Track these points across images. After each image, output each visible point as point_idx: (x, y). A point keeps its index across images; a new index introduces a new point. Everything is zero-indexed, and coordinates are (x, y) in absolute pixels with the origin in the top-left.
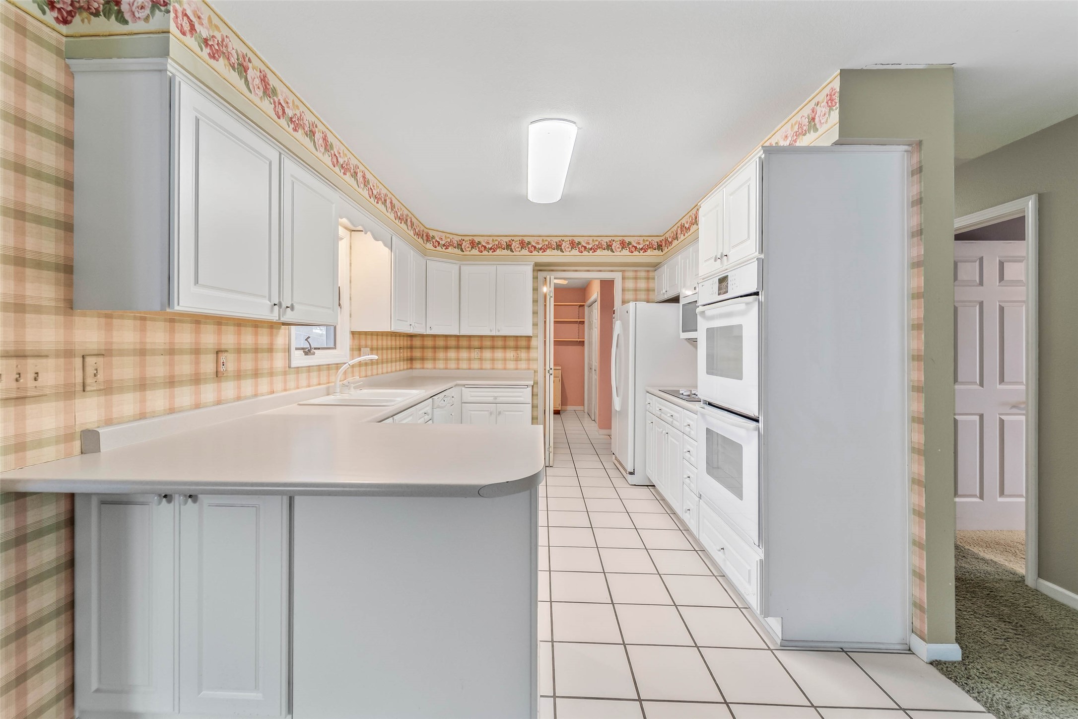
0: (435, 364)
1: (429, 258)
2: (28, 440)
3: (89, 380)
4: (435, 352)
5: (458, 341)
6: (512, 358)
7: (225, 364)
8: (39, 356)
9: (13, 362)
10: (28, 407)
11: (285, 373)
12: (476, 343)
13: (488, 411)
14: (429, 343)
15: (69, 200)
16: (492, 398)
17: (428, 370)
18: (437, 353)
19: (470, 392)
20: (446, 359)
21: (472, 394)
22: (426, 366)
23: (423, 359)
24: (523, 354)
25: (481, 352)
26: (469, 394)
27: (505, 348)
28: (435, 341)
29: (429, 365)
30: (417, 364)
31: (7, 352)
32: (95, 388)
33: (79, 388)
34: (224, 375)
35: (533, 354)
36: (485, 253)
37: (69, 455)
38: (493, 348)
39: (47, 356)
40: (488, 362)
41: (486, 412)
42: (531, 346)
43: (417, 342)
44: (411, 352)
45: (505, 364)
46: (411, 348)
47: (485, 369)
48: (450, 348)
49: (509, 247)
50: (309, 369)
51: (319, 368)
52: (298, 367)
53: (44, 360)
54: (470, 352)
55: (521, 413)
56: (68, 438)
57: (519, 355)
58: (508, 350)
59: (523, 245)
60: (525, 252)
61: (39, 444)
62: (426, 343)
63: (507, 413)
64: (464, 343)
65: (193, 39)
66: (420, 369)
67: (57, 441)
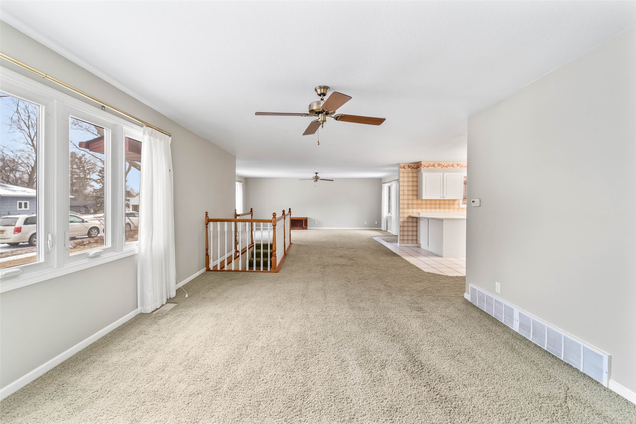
11: (458, 209)
15: (417, 188)
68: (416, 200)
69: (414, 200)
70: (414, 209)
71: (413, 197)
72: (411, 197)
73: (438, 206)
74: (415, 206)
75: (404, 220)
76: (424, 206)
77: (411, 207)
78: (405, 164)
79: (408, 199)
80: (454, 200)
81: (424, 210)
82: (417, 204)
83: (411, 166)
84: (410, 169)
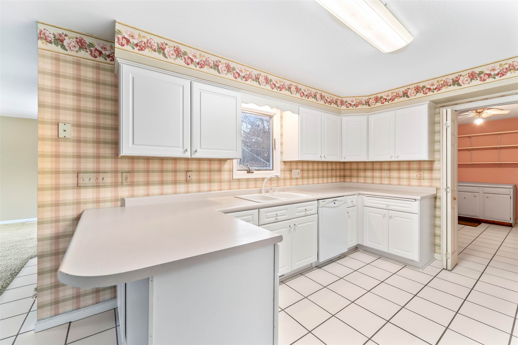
0: (358, 180)
1: (344, 115)
2: (101, 200)
3: (124, 181)
4: (358, 172)
5: (373, 165)
6: (416, 177)
7: (190, 177)
8: (105, 172)
9: (95, 174)
10: (101, 189)
12: (386, 166)
13: (382, 214)
14: (354, 166)
16: (385, 206)
17: (354, 183)
18: (359, 173)
19: (368, 199)
20: (365, 177)
21: (370, 201)
22: (352, 181)
23: (351, 176)
24: (426, 175)
25: (390, 173)
26: (368, 201)
27: (409, 169)
28: (358, 165)
29: (354, 180)
30: (348, 180)
31: (94, 171)
32: (126, 184)
33: (120, 184)
34: (190, 181)
35: (435, 174)
36: (386, 103)
37: (116, 206)
38: (399, 170)
39: (108, 173)
40: (396, 180)
41: (380, 215)
42: (433, 169)
43: (348, 166)
44: (344, 172)
45: (409, 182)
46: (344, 170)
47: (393, 185)
48: (368, 170)
49: (405, 94)
50: (248, 180)
51: (256, 180)
52: (240, 179)
53: (106, 174)
54: (381, 173)
55: (409, 220)
56: (116, 200)
57: (422, 175)
58: (411, 172)
59: (418, 90)
60: (420, 95)
61: (105, 201)
62: (352, 167)
63: (396, 218)
64: (377, 166)
65: (129, 46)
66: (349, 182)
67: (111, 201)
68: (112, 158)
69: (105, 157)
70: (102, 190)
71: (98, 148)
72: (90, 150)
73: (181, 177)
74: (109, 179)
75: (61, 230)
76: (140, 178)
77: (93, 181)
78: (65, 32)
79: (78, 156)
80: (222, 161)
81: (140, 190)
82: (116, 172)
83: (91, 45)
84: (84, 54)
